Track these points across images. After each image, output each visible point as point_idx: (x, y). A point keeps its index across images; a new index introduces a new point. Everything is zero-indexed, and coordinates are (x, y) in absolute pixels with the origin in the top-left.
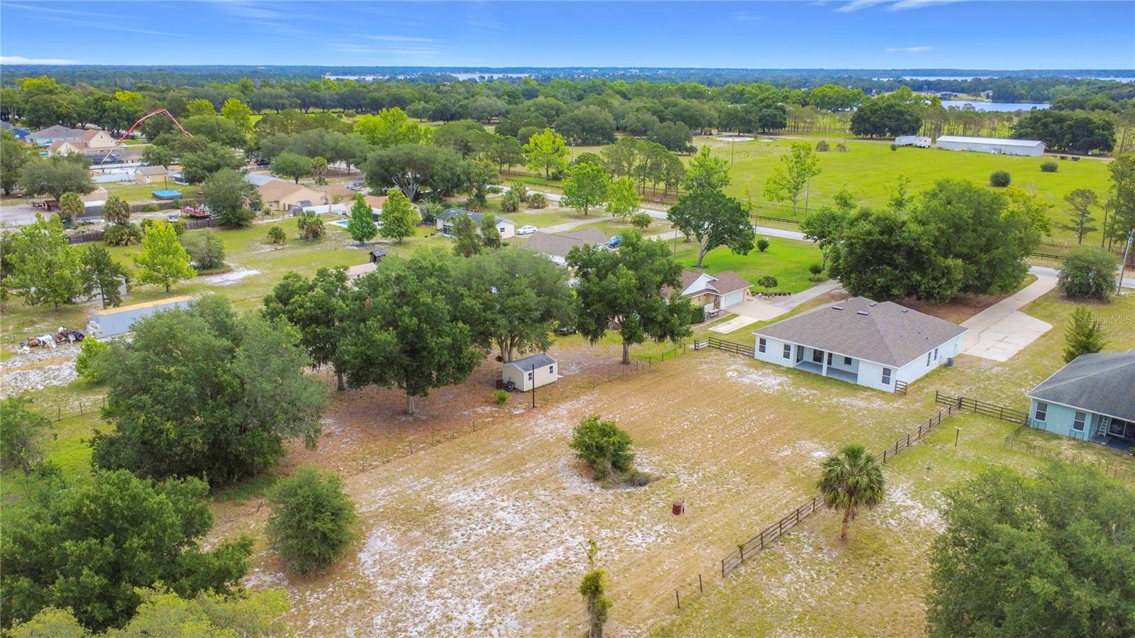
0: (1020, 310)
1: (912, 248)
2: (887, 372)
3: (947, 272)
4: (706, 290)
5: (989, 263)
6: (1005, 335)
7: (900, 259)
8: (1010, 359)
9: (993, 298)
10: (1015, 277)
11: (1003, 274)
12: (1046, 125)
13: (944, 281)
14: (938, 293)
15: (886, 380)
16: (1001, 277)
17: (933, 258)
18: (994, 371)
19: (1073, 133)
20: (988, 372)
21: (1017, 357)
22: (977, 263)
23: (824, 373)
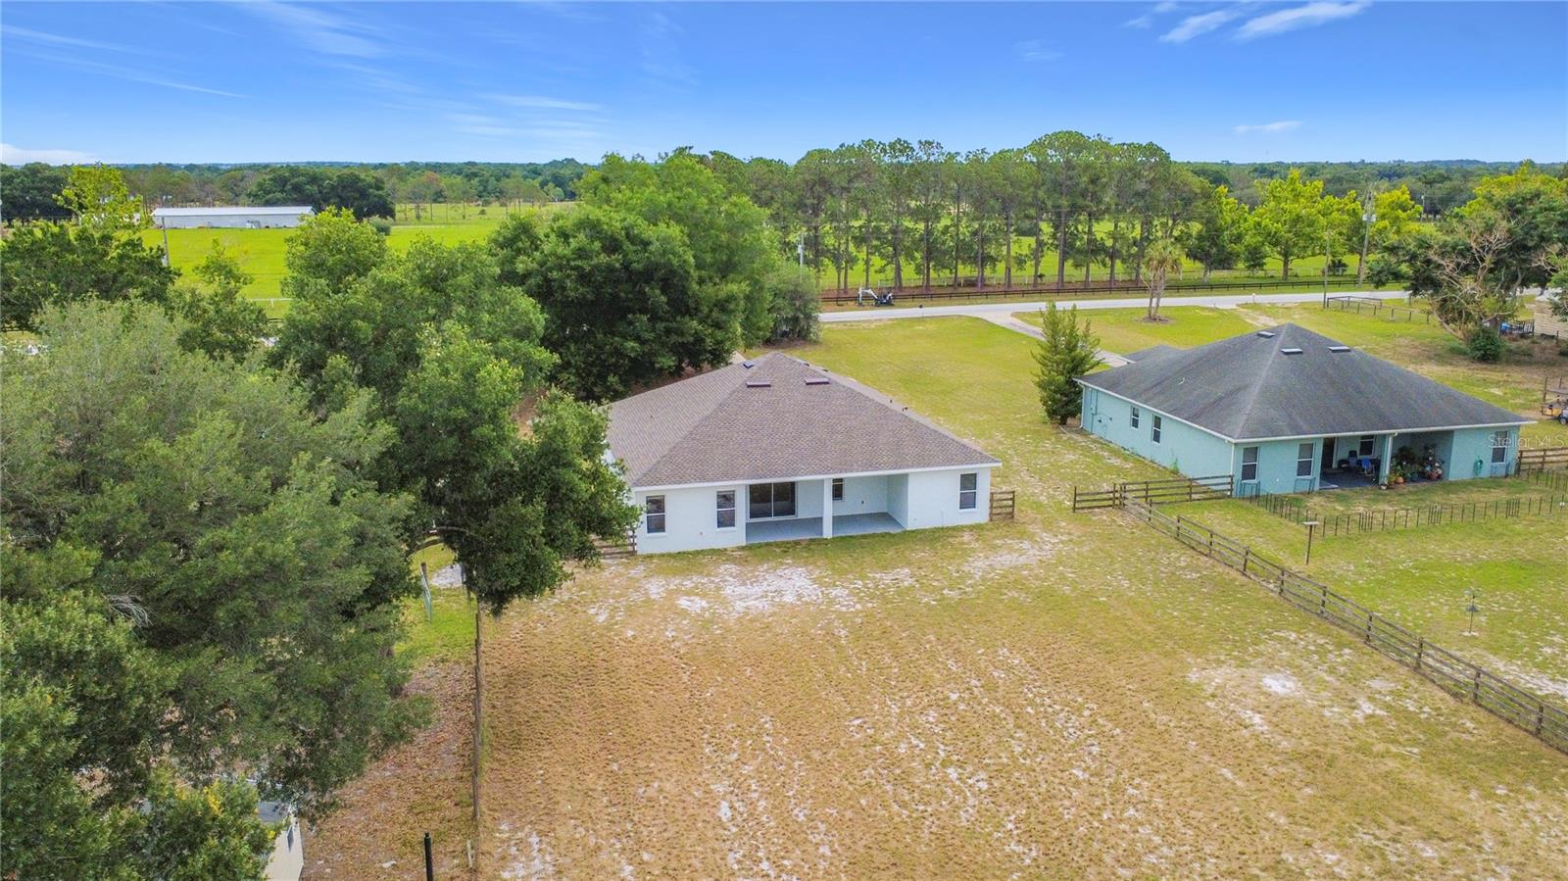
2: (966, 482)
15: (969, 501)
23: (828, 532)
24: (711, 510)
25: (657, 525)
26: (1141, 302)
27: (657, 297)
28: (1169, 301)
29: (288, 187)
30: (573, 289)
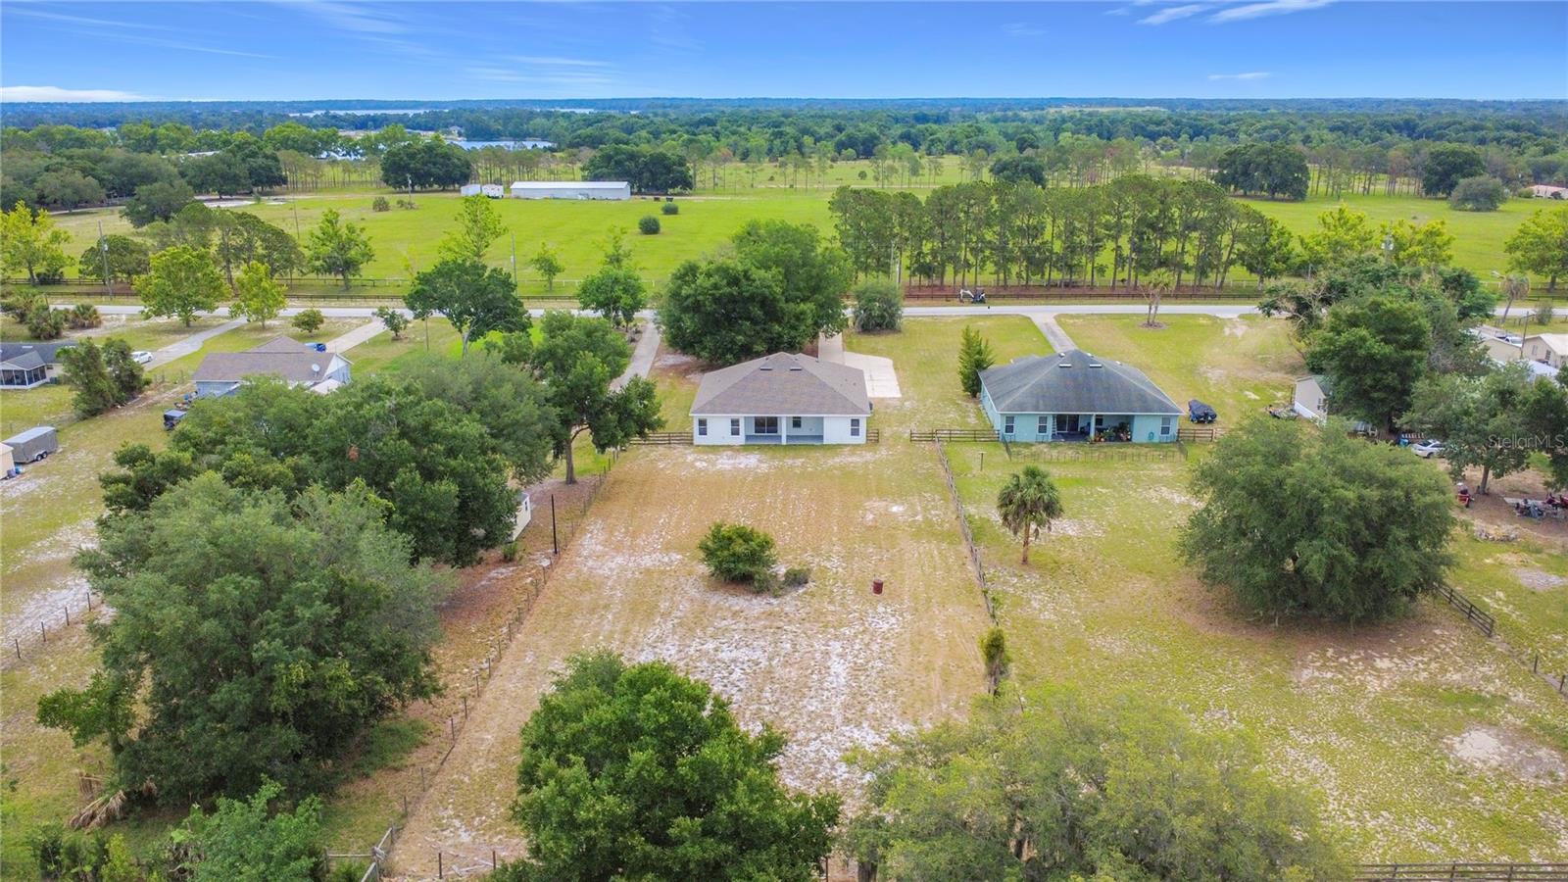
2: (855, 423)
12: (619, 163)
15: (855, 432)
19: (651, 171)
23: (784, 442)
24: (729, 427)
25: (703, 432)
26: (1141, 308)
27: (757, 312)
28: (1165, 308)
29: (613, 163)
30: (709, 307)
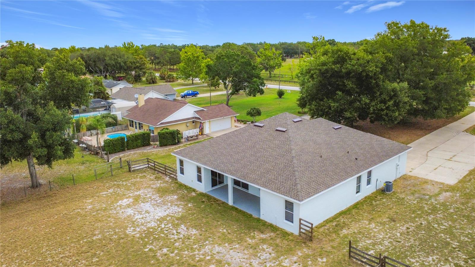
0: (467, 131)
1: (360, 74)
2: (289, 206)
3: (394, 95)
4: (193, 118)
5: (435, 88)
6: (453, 154)
7: (350, 84)
8: (460, 182)
9: (440, 121)
10: (459, 101)
11: (449, 98)
13: (391, 103)
14: (387, 115)
15: (289, 217)
16: (446, 101)
17: (381, 83)
18: (442, 198)
20: (433, 201)
21: (468, 178)
22: (423, 88)
23: (230, 202)
24: (195, 173)
25: (182, 172)
